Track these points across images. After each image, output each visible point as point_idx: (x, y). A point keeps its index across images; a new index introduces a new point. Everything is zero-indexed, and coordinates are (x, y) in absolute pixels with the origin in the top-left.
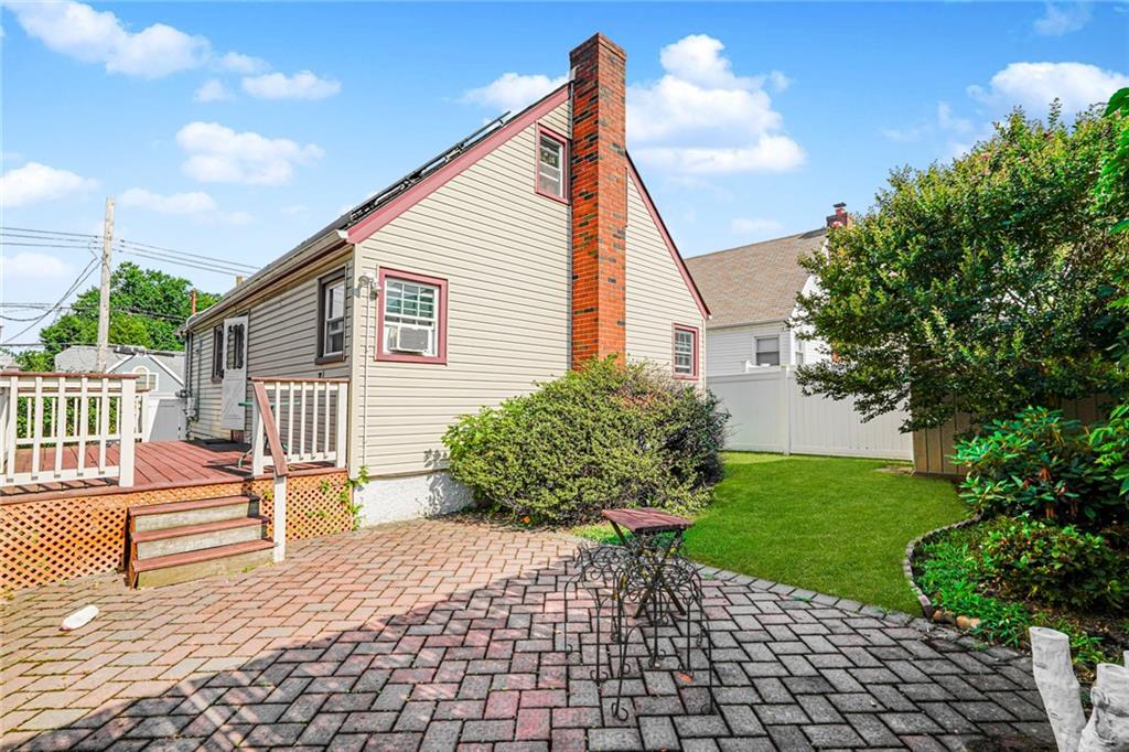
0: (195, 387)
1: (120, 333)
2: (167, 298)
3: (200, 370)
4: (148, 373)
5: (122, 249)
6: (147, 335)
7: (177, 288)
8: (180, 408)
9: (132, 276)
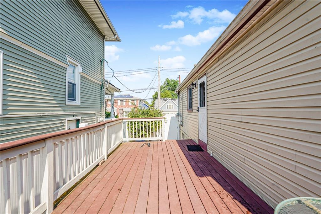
0: (181, 112)
1: (166, 95)
2: (175, 86)
3: (183, 106)
4: (171, 105)
5: (162, 70)
6: (171, 95)
7: (177, 83)
8: (177, 119)
9: (168, 81)
